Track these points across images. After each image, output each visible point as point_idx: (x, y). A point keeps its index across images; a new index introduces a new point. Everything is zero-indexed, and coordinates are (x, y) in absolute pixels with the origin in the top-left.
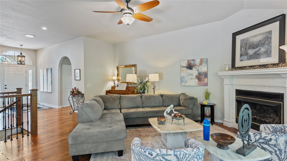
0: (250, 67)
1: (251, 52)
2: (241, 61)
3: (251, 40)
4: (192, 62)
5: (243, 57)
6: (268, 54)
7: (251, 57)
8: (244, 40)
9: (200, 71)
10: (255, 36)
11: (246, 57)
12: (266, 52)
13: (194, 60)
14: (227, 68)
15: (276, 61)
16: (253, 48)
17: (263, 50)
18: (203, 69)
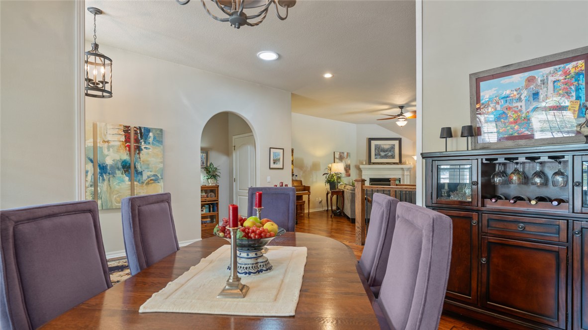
0: (377, 163)
1: (383, 154)
2: (376, 158)
3: (383, 146)
4: (342, 154)
5: (377, 156)
6: (393, 157)
7: (382, 157)
8: (377, 145)
9: (347, 163)
10: (385, 145)
11: (379, 157)
12: (391, 155)
13: (343, 153)
14: (364, 163)
15: (398, 161)
16: (384, 152)
17: (390, 154)
18: (349, 162)
